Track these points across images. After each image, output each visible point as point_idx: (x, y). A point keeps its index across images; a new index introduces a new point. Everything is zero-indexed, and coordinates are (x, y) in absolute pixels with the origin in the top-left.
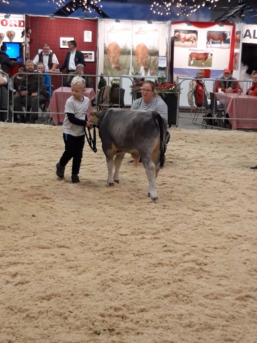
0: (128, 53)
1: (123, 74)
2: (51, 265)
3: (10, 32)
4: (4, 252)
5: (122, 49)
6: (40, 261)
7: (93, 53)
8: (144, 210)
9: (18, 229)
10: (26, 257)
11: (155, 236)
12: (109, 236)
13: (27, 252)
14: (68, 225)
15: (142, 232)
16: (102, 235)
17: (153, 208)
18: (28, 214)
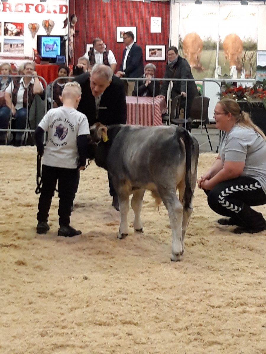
0: (214, 47)
1: (206, 76)
2: (113, 349)
3: (47, 21)
4: (47, 329)
5: (205, 42)
6: (97, 344)
7: (163, 47)
8: (244, 271)
9: (65, 297)
10: (77, 337)
11: (262, 309)
12: (195, 308)
13: (78, 330)
14: (135, 291)
15: (242, 302)
16: (184, 306)
17: (257, 268)
18: (77, 276)
